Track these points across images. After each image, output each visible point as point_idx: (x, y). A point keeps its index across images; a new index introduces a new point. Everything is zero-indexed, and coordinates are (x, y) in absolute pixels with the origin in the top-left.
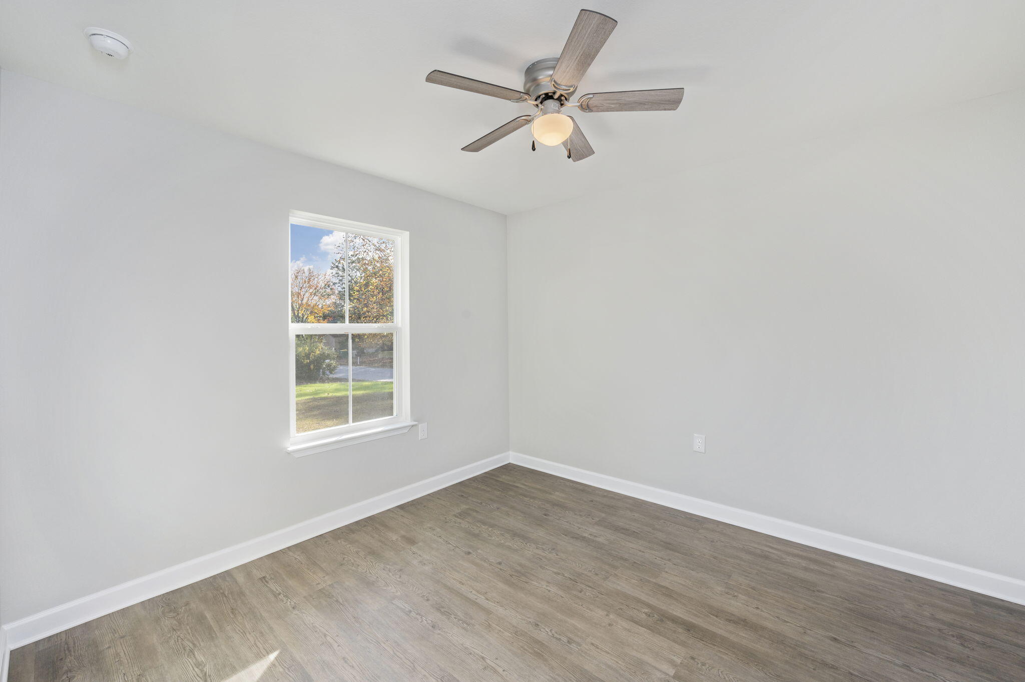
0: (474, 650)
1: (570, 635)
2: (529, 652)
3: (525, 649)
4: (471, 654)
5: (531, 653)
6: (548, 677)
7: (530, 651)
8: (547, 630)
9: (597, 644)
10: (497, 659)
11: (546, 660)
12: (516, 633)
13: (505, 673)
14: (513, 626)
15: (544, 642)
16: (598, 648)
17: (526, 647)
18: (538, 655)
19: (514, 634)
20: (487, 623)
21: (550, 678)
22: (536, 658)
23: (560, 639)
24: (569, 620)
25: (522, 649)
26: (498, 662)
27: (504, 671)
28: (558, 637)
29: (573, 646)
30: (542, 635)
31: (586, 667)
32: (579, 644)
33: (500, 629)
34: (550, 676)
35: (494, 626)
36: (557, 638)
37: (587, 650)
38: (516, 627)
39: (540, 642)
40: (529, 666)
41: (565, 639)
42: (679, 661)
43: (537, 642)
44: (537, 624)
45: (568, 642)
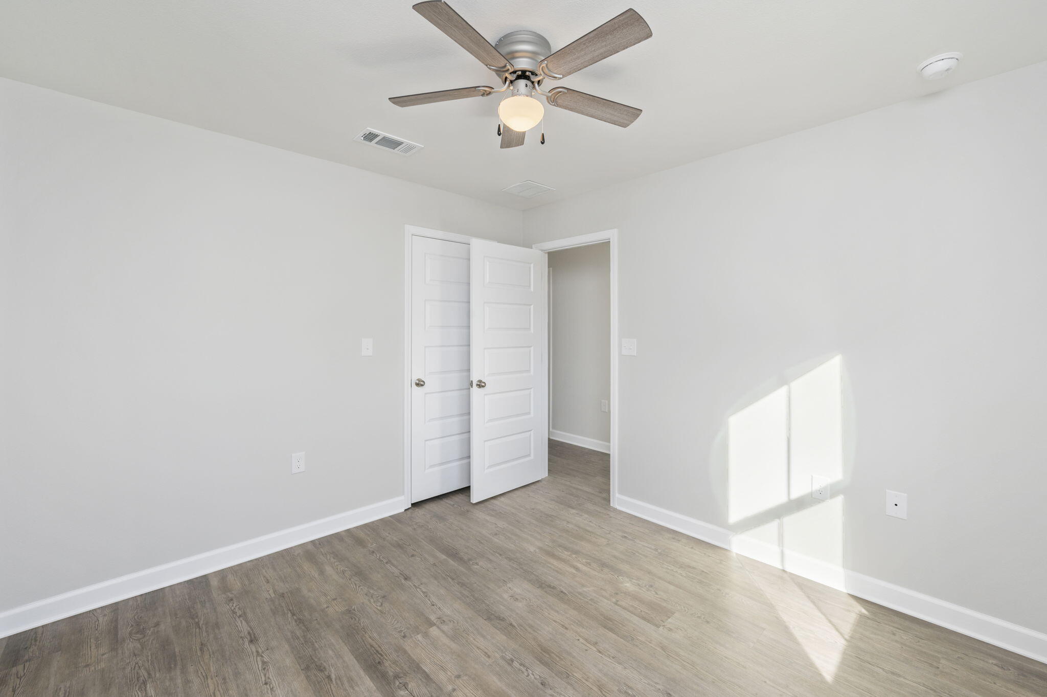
0: (610, 661)
1: (509, 669)
2: (555, 654)
3: (559, 657)
4: (613, 658)
5: (553, 653)
6: (539, 632)
7: (553, 655)
8: (532, 676)
9: (485, 657)
10: (586, 650)
11: (539, 645)
12: (568, 677)
13: (577, 638)
14: (571, 685)
15: (538, 663)
16: (485, 653)
17: (558, 659)
18: (545, 650)
19: (570, 674)
20: (604, 693)
21: (538, 631)
22: (548, 648)
23: (521, 664)
24: (504, 688)
25: (562, 657)
26: (586, 648)
27: (578, 640)
28: (522, 668)
29: (509, 656)
30: (539, 671)
31: (505, 637)
32: (503, 658)
33: (586, 682)
34: (537, 633)
35: (594, 688)
36: (524, 666)
37: (497, 652)
38: (568, 683)
39: (542, 663)
40: (555, 642)
41: (516, 664)
42: (419, 637)
43: (545, 664)
44: (542, 685)
45: (512, 661)
